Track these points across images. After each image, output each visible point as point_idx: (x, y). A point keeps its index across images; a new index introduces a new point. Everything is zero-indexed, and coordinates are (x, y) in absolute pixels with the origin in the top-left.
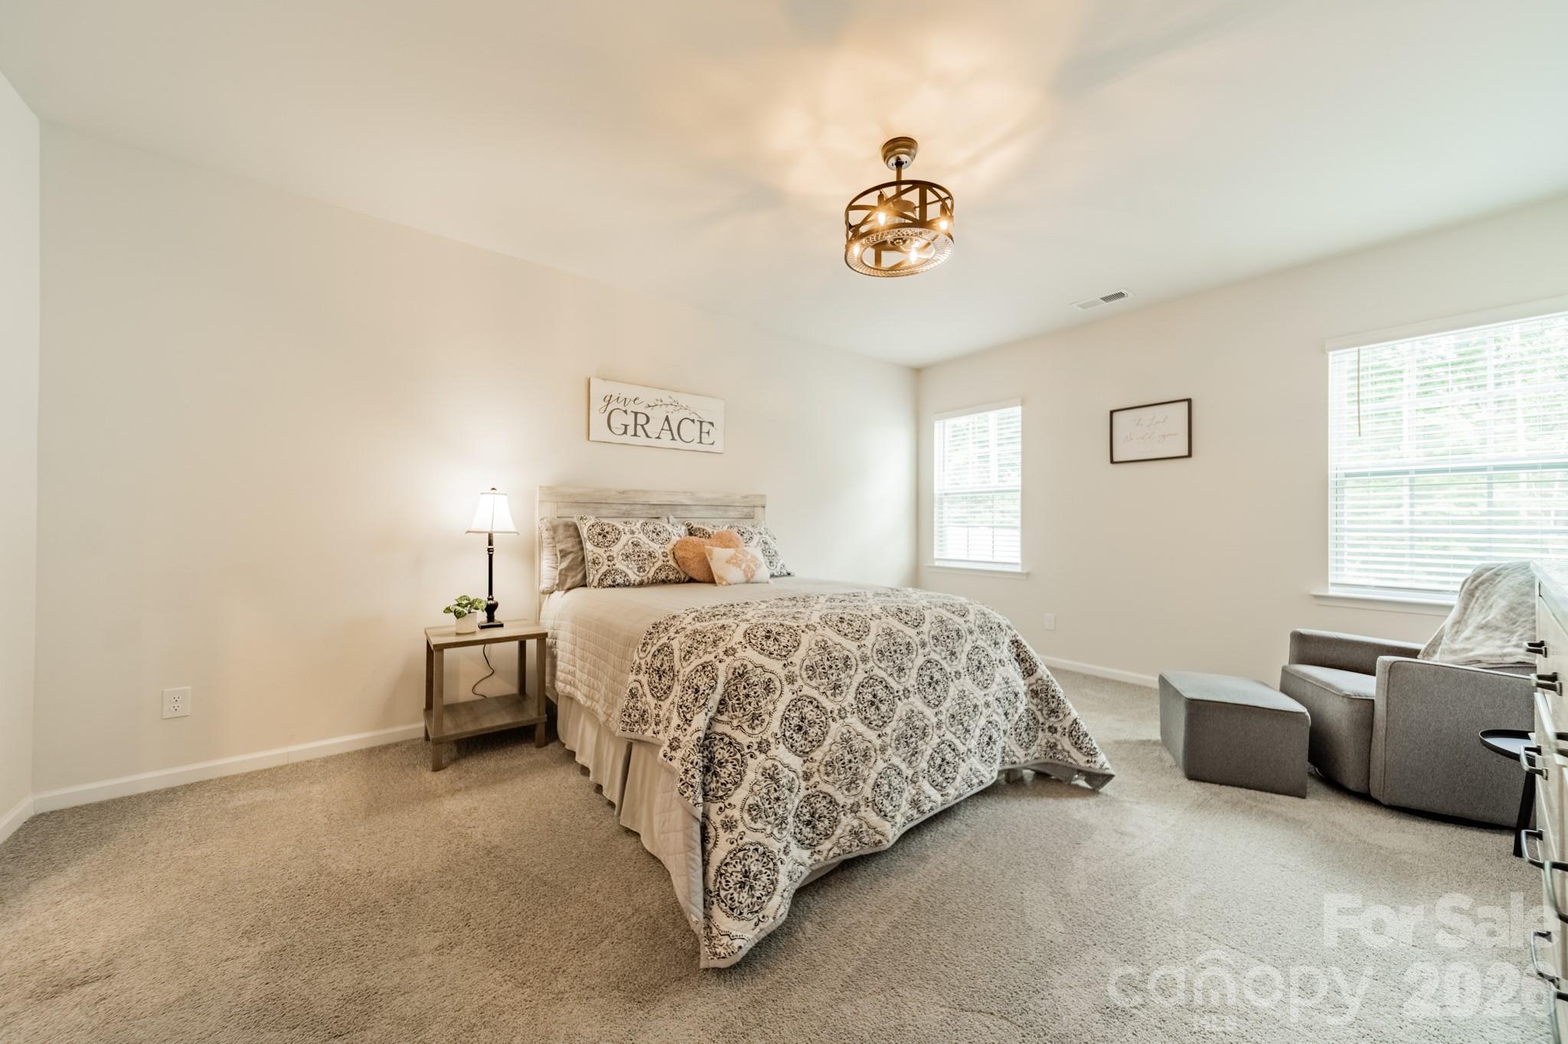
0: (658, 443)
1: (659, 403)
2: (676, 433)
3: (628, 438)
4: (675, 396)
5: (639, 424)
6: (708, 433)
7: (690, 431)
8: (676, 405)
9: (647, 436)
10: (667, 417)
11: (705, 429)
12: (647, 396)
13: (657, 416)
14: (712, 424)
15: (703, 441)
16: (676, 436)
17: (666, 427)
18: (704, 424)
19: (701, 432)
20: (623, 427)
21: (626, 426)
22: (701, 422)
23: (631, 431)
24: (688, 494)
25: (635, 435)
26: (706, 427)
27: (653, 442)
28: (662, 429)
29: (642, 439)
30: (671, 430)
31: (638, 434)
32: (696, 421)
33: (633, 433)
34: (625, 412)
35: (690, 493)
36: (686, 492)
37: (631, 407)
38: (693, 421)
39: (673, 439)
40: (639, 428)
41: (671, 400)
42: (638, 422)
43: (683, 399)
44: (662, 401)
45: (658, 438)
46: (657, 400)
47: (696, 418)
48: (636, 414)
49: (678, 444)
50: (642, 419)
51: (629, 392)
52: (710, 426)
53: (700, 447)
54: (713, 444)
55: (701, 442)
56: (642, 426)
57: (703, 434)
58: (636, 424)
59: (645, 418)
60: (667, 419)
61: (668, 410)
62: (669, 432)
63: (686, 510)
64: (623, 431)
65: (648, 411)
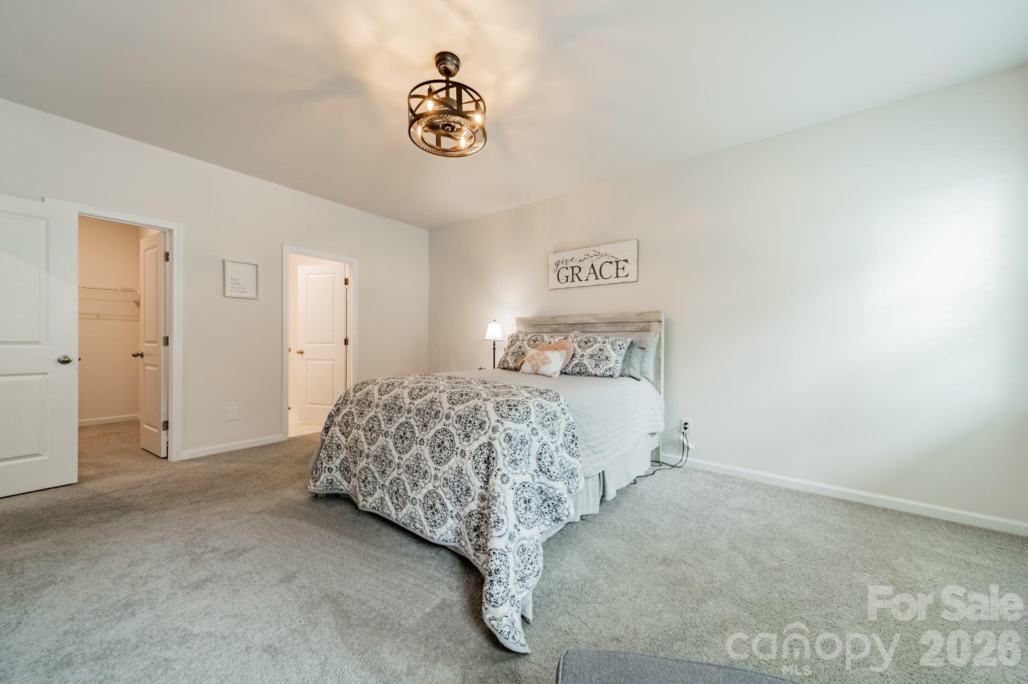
0: (587, 283)
1: (587, 257)
2: (597, 273)
3: (569, 284)
4: (597, 249)
5: (575, 274)
6: (623, 269)
7: (609, 270)
8: (598, 255)
9: (580, 280)
10: (592, 264)
11: (620, 266)
12: (579, 254)
13: (586, 266)
14: (626, 261)
15: (619, 276)
16: (599, 276)
17: (592, 271)
18: (619, 263)
19: (617, 269)
20: (566, 278)
21: (567, 277)
22: (617, 262)
23: (570, 279)
24: (592, 316)
25: (573, 281)
26: (621, 265)
27: (584, 283)
28: (589, 273)
29: (577, 283)
30: (595, 273)
31: (574, 280)
32: (613, 262)
33: (571, 281)
34: (567, 268)
35: (594, 314)
36: (591, 315)
37: (571, 264)
38: (611, 263)
39: (597, 278)
40: (575, 276)
41: (595, 253)
42: (574, 273)
43: (601, 249)
44: (588, 255)
45: (587, 280)
46: (586, 255)
47: (613, 260)
48: (573, 268)
49: (601, 281)
50: (576, 270)
51: (567, 256)
52: (625, 263)
53: (618, 280)
54: (627, 276)
55: (617, 276)
56: (577, 274)
57: (619, 270)
58: (573, 274)
59: (578, 268)
60: (592, 266)
61: (592, 259)
62: (594, 275)
63: (592, 326)
64: (566, 280)
65: (580, 265)
